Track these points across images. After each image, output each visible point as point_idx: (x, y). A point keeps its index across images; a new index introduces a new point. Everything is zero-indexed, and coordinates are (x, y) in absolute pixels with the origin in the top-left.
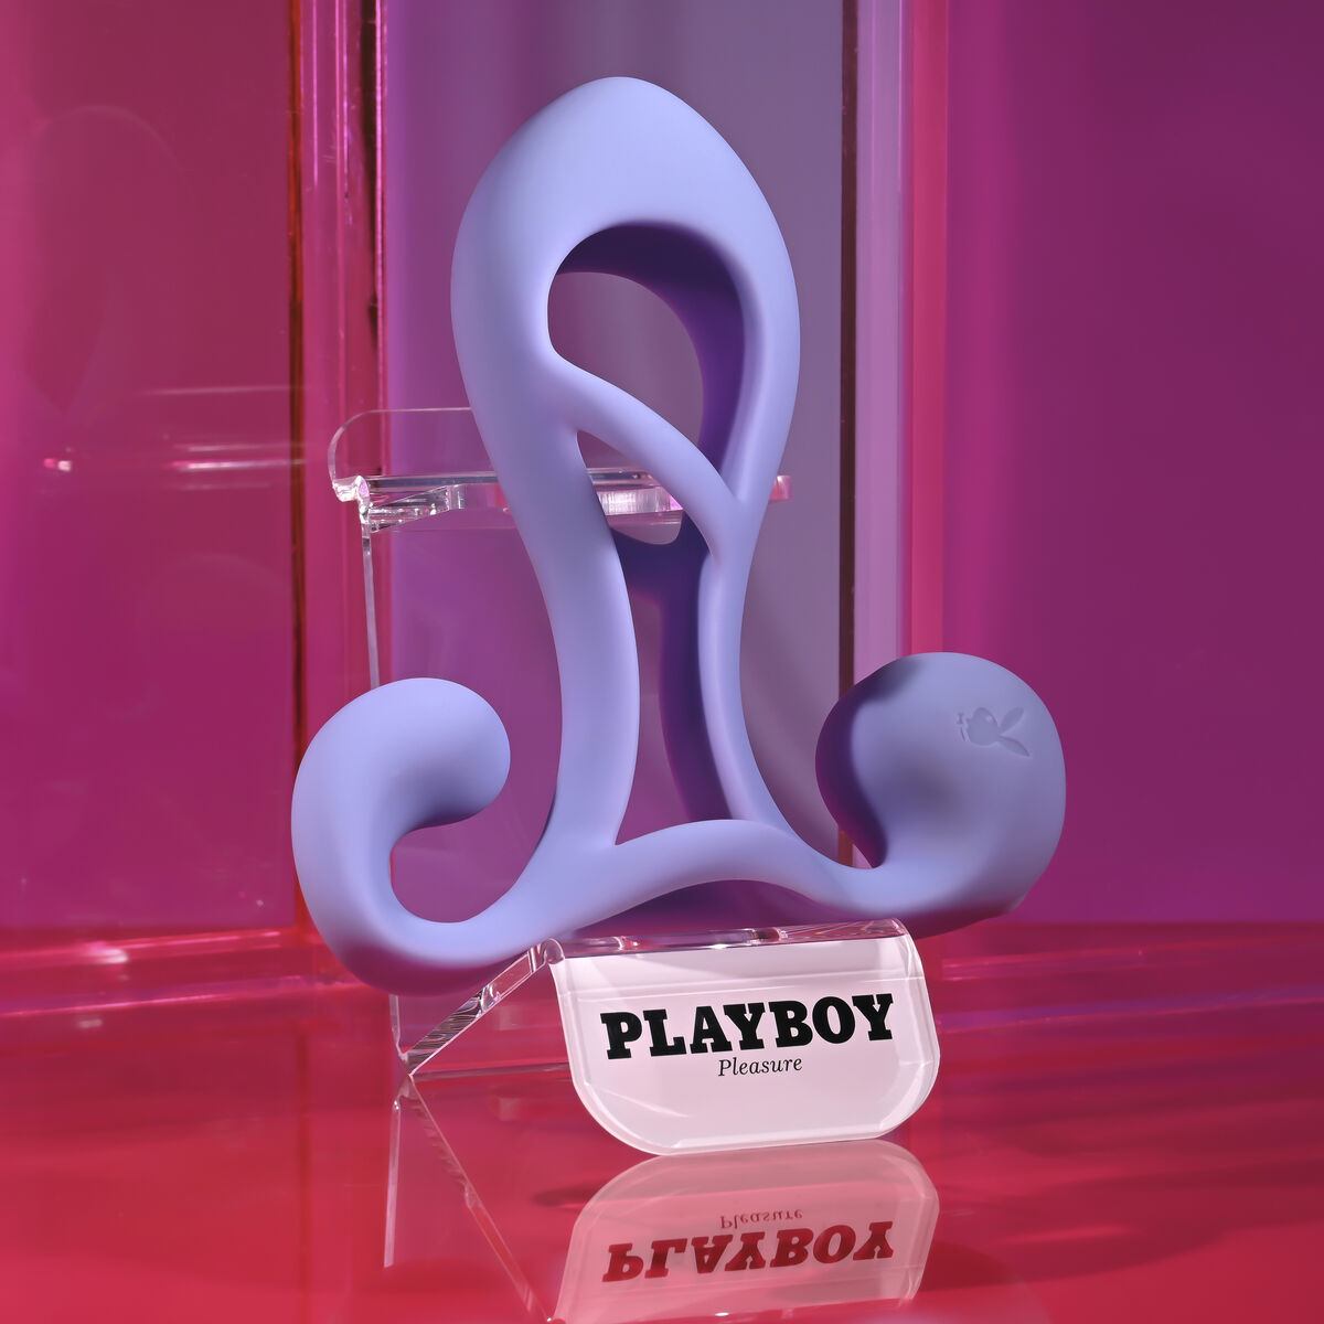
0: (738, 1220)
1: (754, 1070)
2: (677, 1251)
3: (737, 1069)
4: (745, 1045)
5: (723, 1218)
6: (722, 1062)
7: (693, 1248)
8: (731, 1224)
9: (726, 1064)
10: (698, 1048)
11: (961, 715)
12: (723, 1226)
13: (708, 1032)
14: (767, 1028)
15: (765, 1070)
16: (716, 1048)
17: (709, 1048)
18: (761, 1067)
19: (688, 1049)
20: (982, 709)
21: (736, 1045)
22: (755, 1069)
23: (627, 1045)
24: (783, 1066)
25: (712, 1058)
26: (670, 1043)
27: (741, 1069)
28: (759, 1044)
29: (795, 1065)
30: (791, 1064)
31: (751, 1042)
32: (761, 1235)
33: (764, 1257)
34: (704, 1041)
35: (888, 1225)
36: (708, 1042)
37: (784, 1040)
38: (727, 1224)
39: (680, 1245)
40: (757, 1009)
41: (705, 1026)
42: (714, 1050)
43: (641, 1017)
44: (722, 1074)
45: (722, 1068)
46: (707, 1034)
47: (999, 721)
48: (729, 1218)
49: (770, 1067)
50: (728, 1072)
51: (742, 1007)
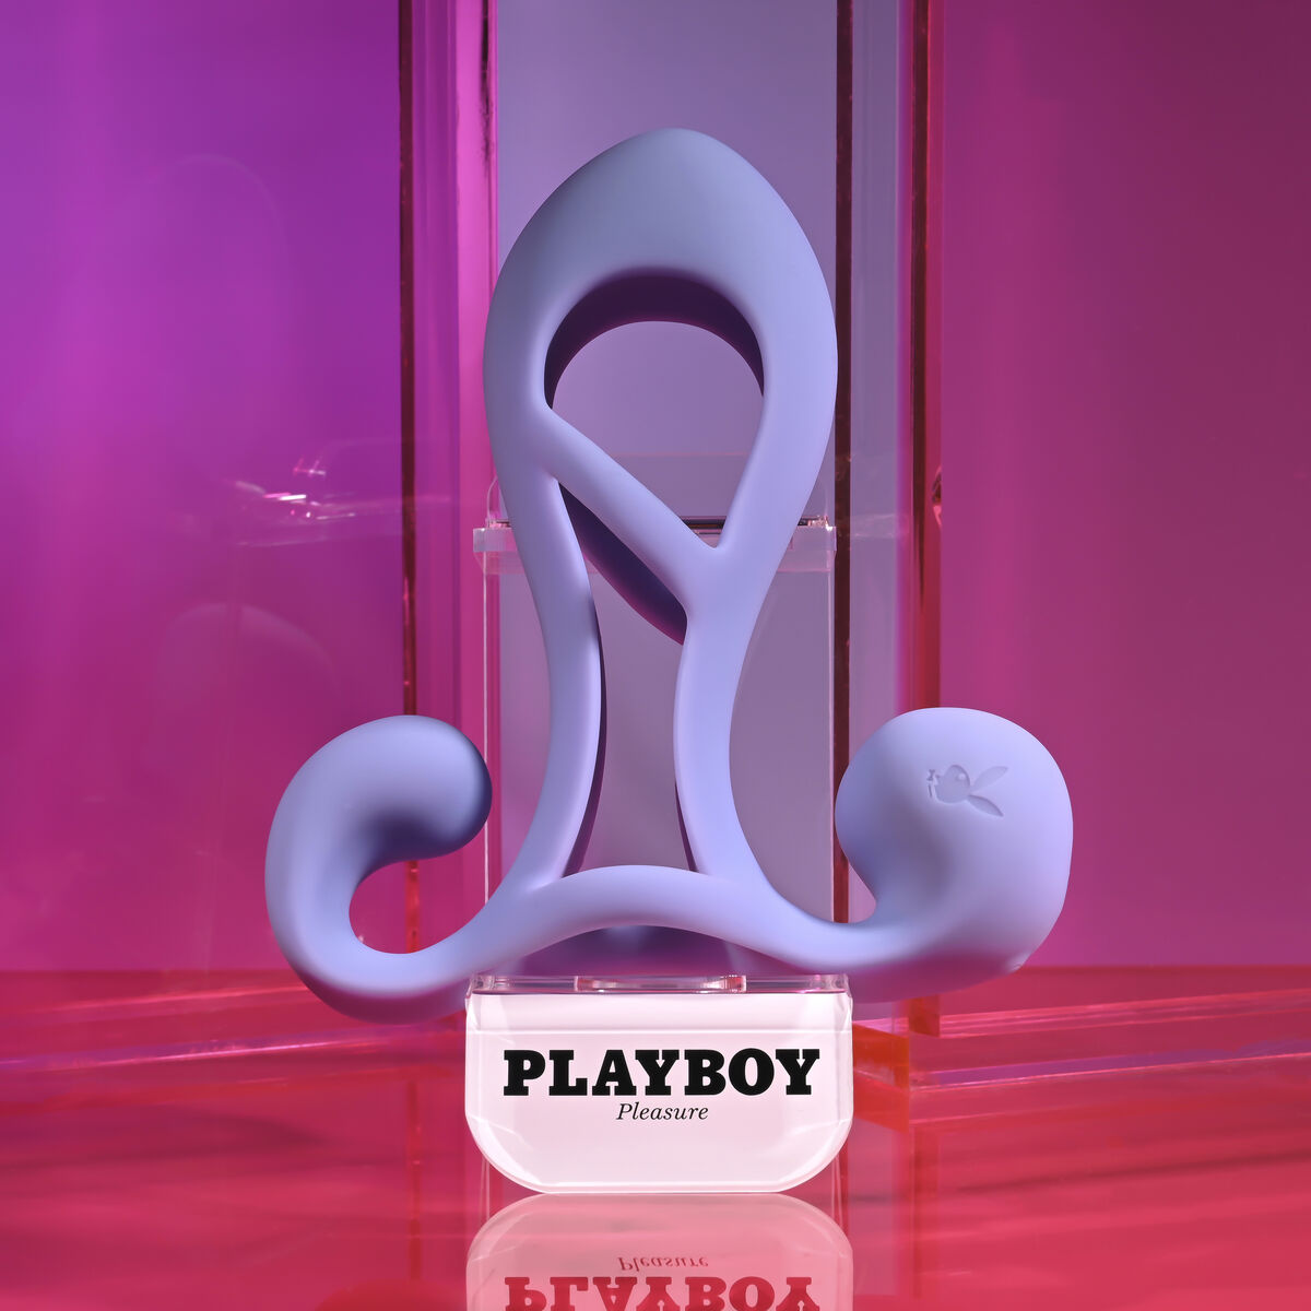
0: (639, 1263)
1: (655, 1115)
2: (579, 1289)
3: (638, 1113)
4: (650, 1091)
5: (621, 1259)
6: (623, 1106)
7: (596, 1287)
8: (631, 1267)
9: (626, 1108)
10: (601, 1090)
11: (932, 772)
12: (623, 1268)
13: (614, 1075)
14: (679, 1075)
15: (668, 1116)
16: (619, 1091)
17: (612, 1090)
18: (663, 1113)
19: (590, 1090)
20: (956, 766)
21: (641, 1090)
22: (657, 1115)
23: (526, 1083)
24: (688, 1114)
25: (613, 1101)
26: (572, 1083)
27: (641, 1114)
28: (667, 1091)
29: (700, 1113)
30: (696, 1113)
31: (658, 1087)
32: (668, 1280)
33: (677, 1303)
34: (608, 1084)
35: (808, 1281)
36: (612, 1085)
37: (694, 1088)
38: (627, 1266)
39: (582, 1283)
40: (671, 1056)
41: (612, 1069)
42: (616, 1094)
43: (546, 1056)
44: (620, 1118)
45: (622, 1112)
46: (612, 1077)
47: (972, 781)
48: (628, 1260)
49: (673, 1114)
50: (627, 1116)
51: (655, 1053)
